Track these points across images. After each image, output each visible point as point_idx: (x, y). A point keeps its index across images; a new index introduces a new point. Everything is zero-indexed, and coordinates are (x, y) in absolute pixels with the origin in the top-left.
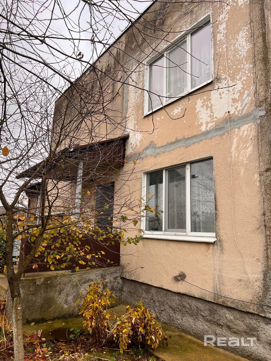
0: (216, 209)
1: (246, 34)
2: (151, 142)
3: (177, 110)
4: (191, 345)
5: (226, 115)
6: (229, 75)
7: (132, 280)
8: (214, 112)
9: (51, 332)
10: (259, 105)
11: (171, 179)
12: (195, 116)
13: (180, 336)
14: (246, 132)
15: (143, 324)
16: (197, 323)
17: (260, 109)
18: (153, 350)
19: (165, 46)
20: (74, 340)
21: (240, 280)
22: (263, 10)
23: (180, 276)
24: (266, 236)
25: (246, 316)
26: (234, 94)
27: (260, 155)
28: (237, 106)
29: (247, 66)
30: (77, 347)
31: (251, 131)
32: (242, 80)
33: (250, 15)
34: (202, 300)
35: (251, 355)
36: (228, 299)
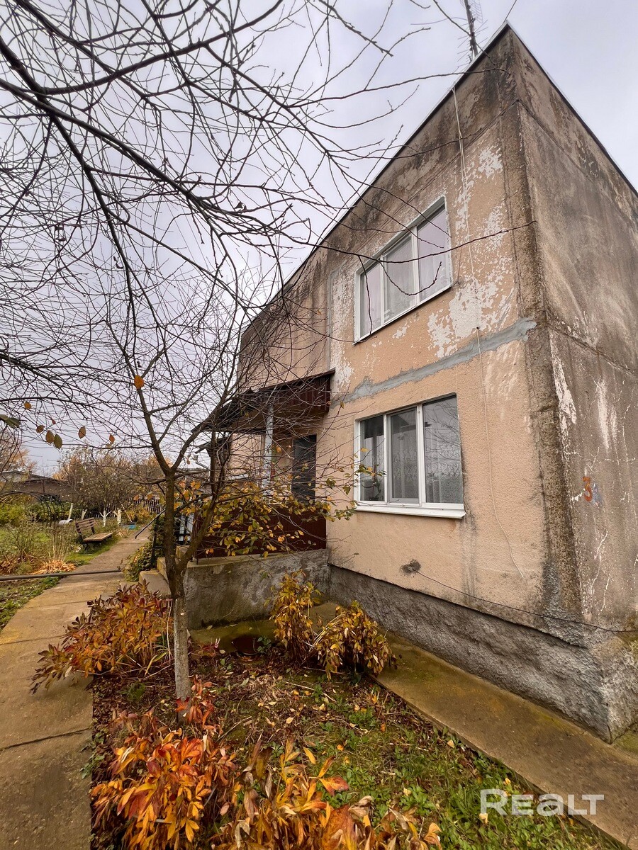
0: (463, 469)
1: (499, 216)
2: (366, 377)
3: (400, 332)
4: (431, 668)
5: (474, 332)
6: (475, 276)
7: (343, 568)
8: (456, 329)
9: (234, 641)
10: (525, 314)
11: (395, 429)
12: (427, 337)
13: (413, 652)
14: (506, 355)
15: (360, 638)
16: (439, 635)
17: (527, 319)
18: (376, 675)
19: (381, 248)
20: (263, 654)
21: (505, 576)
22: (526, 177)
23: (411, 565)
24: (546, 510)
25: (516, 630)
26: (484, 301)
27: (530, 388)
28: (491, 319)
29: (504, 260)
30: (267, 665)
31: (514, 353)
32: (496, 281)
33: (505, 188)
34: (446, 601)
35: (527, 691)
36: (486, 603)
